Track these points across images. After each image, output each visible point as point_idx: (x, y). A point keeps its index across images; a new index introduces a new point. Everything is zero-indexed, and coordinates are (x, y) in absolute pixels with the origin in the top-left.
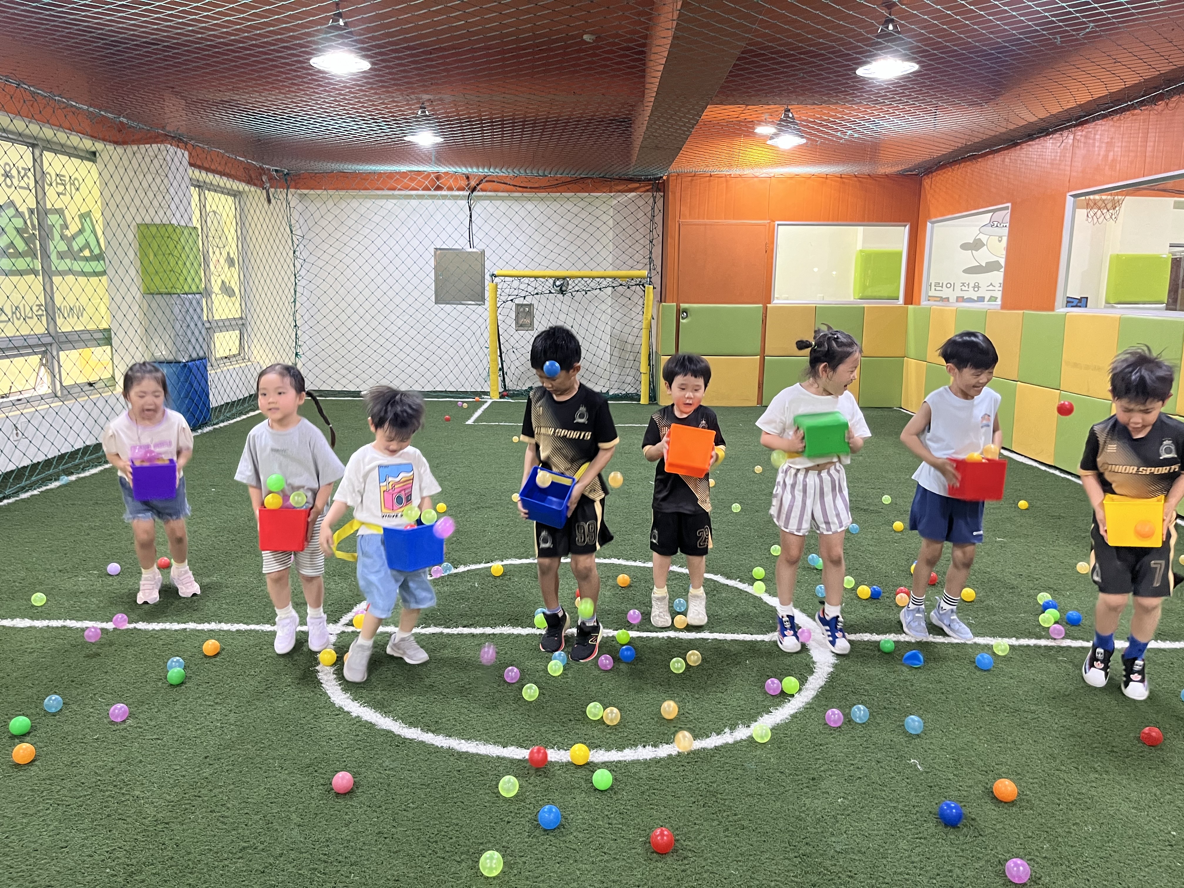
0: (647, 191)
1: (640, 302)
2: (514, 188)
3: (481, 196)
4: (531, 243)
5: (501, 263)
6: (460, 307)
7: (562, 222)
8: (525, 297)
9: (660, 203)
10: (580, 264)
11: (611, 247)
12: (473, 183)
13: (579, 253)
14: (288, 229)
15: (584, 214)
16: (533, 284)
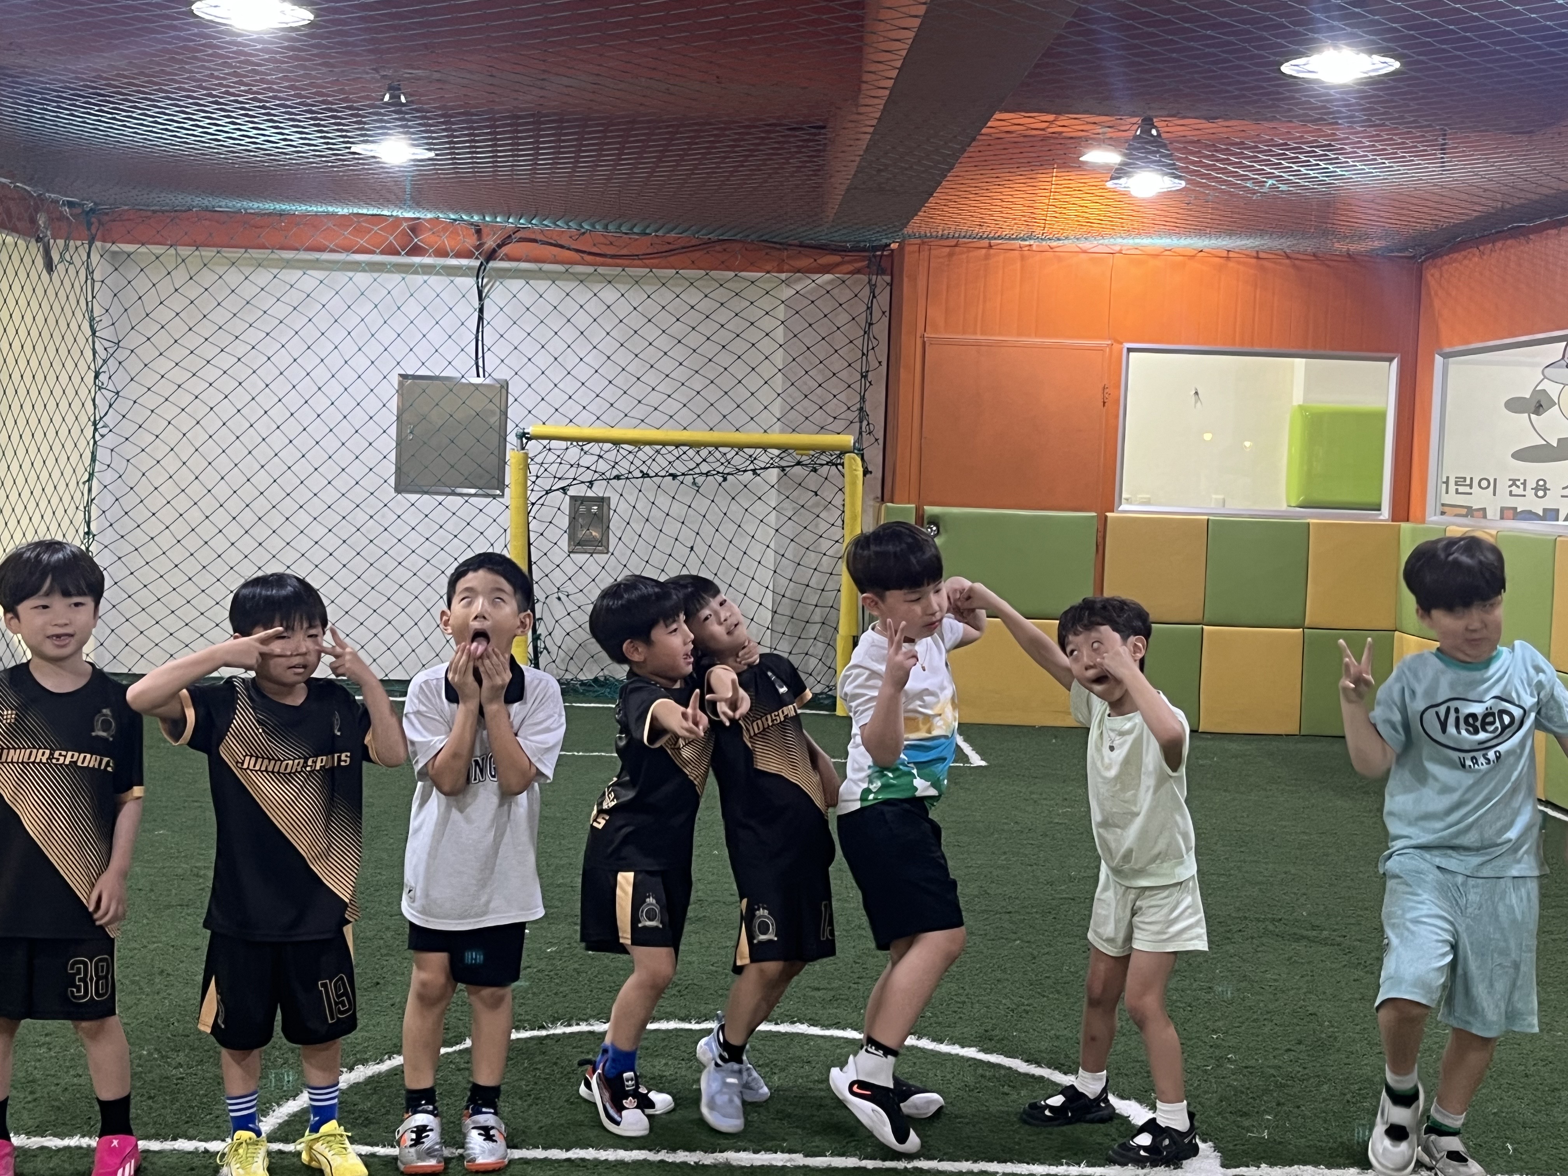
0: (858, 271)
1: (837, 502)
2: (576, 256)
3: (509, 270)
4: (609, 370)
5: (544, 411)
6: (453, 502)
7: (678, 329)
8: (591, 483)
9: (883, 298)
10: (713, 417)
11: (779, 382)
12: (490, 243)
13: (712, 393)
14: (86, 326)
15: (723, 316)
16: (611, 456)
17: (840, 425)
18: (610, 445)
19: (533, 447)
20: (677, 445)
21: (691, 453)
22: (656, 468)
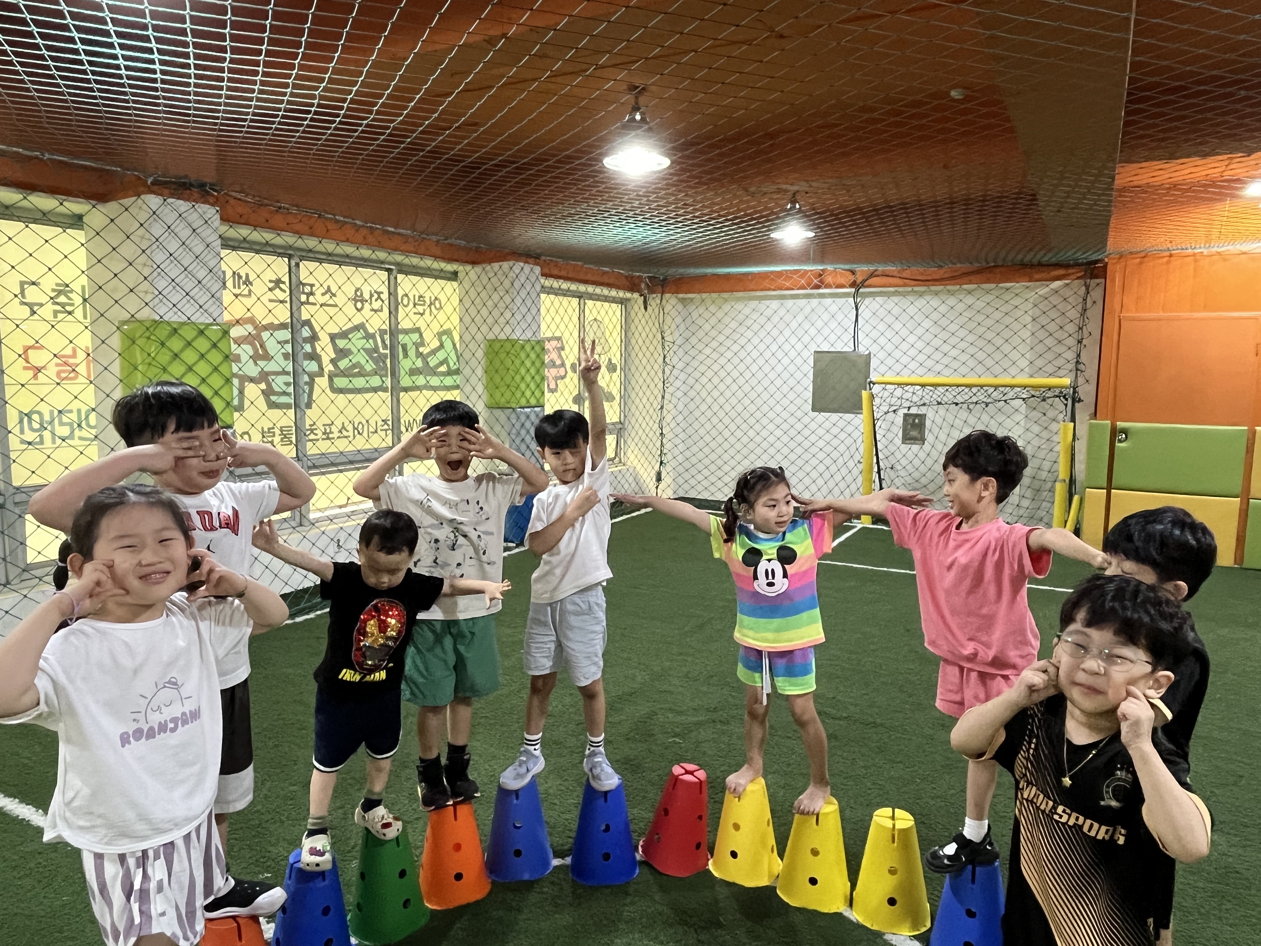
2: (903, 282)
9: (1097, 293)
12: (860, 279)
13: (981, 356)
16: (920, 393)
17: (1061, 372)
18: (918, 387)
19: (876, 389)
20: (958, 386)
21: (967, 390)
22: (945, 399)
